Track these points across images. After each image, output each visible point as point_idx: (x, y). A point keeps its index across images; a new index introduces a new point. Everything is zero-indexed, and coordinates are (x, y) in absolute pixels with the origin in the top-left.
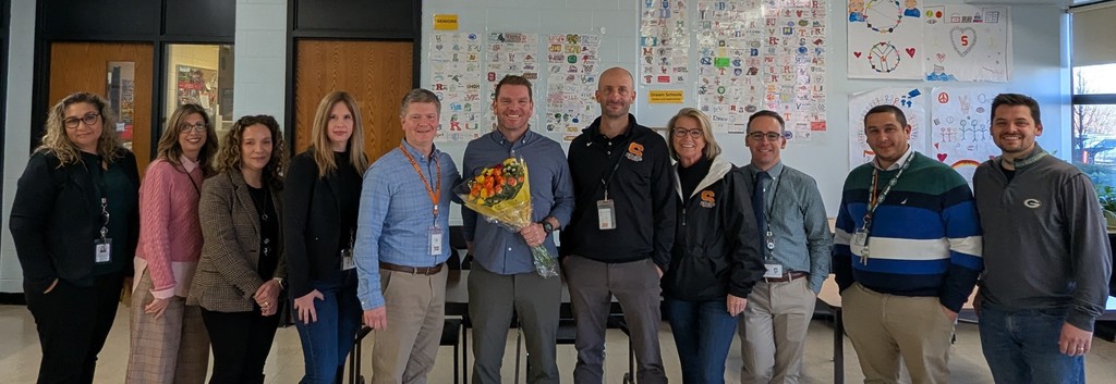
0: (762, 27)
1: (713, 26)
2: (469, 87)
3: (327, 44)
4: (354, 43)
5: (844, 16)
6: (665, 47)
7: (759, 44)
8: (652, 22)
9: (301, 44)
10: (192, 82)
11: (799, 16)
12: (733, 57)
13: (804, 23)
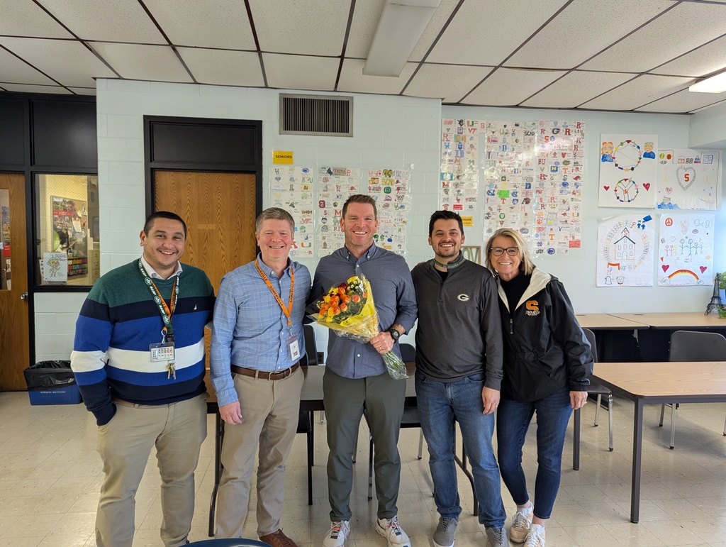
0: (535, 165)
1: (498, 164)
2: (303, 212)
3: (181, 175)
4: (205, 174)
5: (598, 157)
6: (459, 182)
7: (532, 179)
8: (450, 161)
9: (159, 175)
10: (65, 210)
11: (564, 157)
12: (512, 189)
13: (566, 163)
